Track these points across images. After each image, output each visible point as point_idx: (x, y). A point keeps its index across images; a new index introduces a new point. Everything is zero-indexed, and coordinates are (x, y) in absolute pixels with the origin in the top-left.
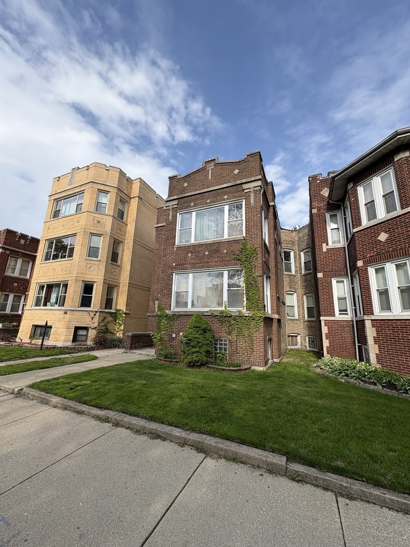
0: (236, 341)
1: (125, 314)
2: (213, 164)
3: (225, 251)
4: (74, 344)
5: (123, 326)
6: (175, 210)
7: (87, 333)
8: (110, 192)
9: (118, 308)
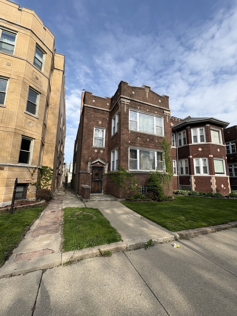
1: (53, 170)
3: (157, 141)
6: (128, 106)
9: (44, 165)
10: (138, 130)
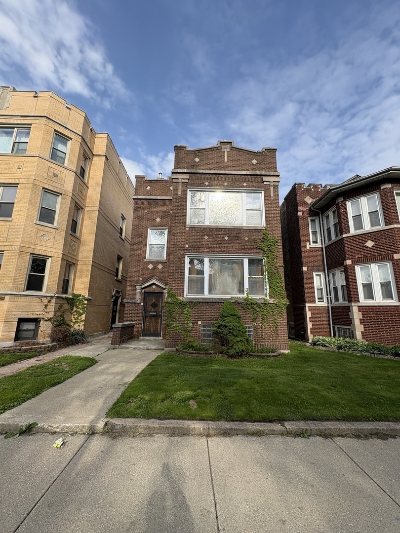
1: (88, 300)
2: (228, 146)
3: (246, 239)
5: (84, 315)
6: (185, 185)
7: (37, 327)
8: (71, 139)
9: (75, 292)
10: (207, 223)
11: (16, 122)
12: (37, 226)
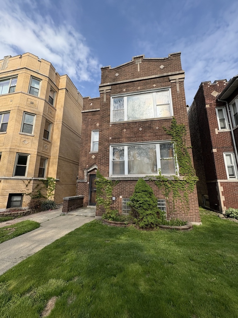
0: (173, 201)
1: (56, 181)
2: (141, 60)
3: (157, 128)
4: (9, 209)
5: (54, 191)
6: (109, 94)
7: (22, 199)
8: (42, 80)
9: (49, 176)
11: (11, 74)
12: (21, 135)
